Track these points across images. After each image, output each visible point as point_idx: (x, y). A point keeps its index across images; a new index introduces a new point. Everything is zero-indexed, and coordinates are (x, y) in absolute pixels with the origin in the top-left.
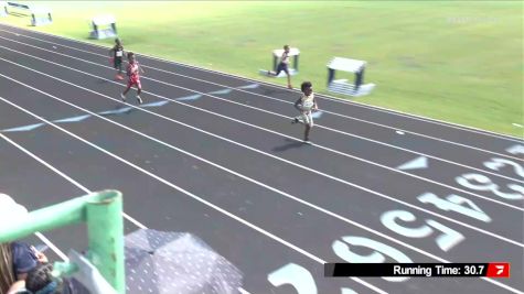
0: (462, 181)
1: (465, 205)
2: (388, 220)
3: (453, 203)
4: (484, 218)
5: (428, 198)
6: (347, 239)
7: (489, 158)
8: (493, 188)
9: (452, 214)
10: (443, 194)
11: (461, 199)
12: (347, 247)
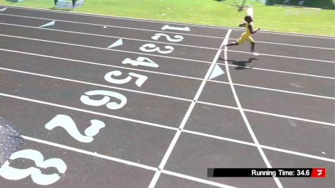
0: (142, 49)
1: (145, 61)
2: (108, 77)
3: (140, 61)
4: (156, 66)
5: (127, 61)
6: (87, 93)
7: (153, 34)
8: (158, 49)
9: (139, 67)
10: (134, 57)
11: (143, 58)
12: (88, 98)
